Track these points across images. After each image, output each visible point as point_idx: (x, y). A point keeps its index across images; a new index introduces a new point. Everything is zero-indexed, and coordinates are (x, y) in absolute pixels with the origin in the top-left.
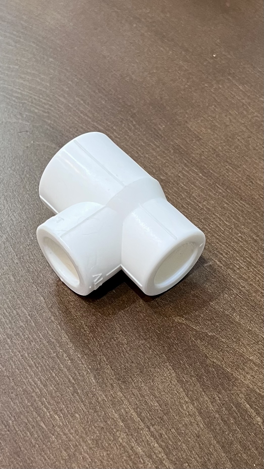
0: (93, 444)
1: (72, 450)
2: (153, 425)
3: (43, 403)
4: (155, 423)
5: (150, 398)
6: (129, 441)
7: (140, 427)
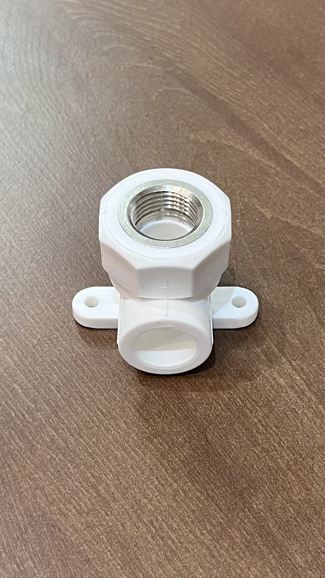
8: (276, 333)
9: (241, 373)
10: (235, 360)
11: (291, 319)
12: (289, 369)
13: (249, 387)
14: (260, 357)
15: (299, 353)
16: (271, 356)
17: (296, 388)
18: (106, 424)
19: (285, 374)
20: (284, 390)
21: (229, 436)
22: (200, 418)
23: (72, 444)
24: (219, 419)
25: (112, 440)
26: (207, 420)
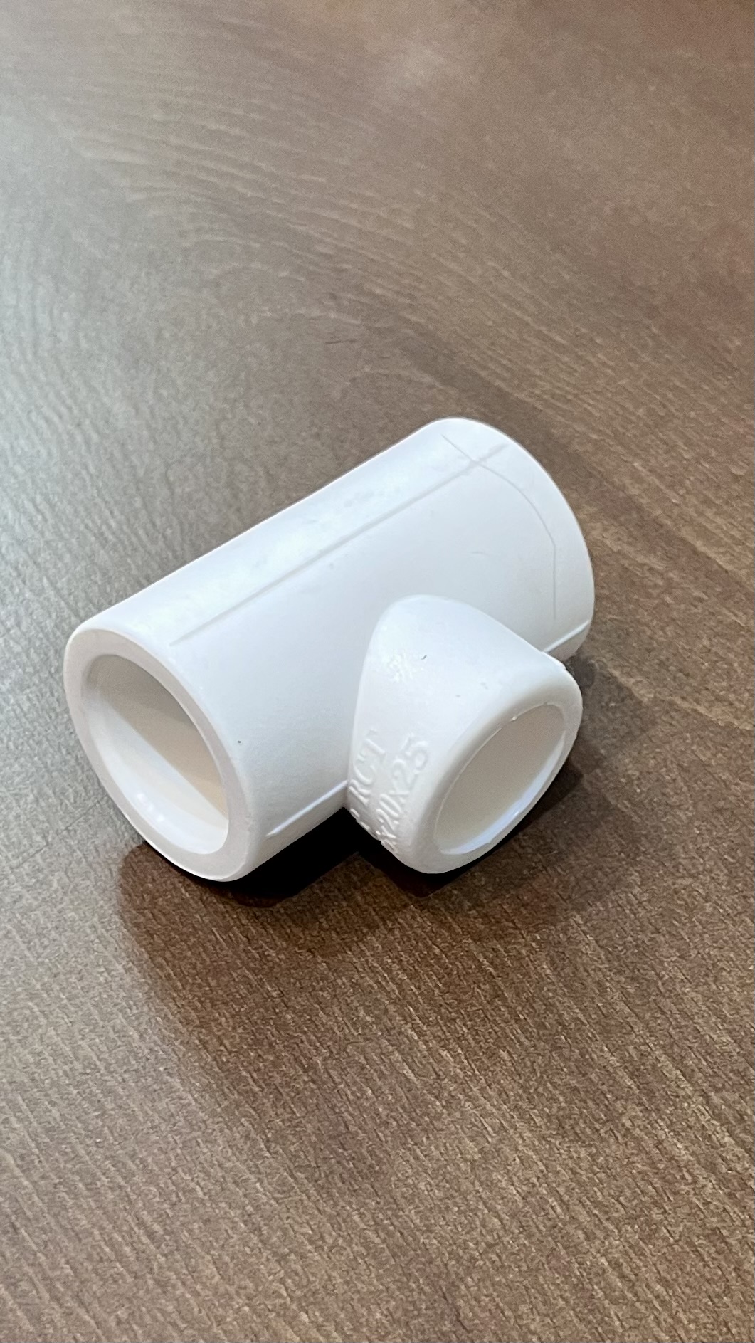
0: (548, 1128)
1: (490, 1140)
2: (718, 1090)
3: (409, 1019)
4: (724, 1085)
5: (707, 1023)
6: (652, 1125)
7: (682, 1093)
8: (663, 1013)
9: (561, 1126)
10: (546, 1088)
11: (707, 975)
12: (703, 1114)
13: (584, 1164)
14: (618, 1079)
15: (732, 1071)
16: (650, 1078)
17: (724, 1169)
18: (160, 1267)
19: (690, 1128)
20: (687, 1175)
21: (524, 1308)
22: (441, 1254)
23: (55, 1328)
24: (494, 1257)
25: (175, 1316)
26: (459, 1259)
